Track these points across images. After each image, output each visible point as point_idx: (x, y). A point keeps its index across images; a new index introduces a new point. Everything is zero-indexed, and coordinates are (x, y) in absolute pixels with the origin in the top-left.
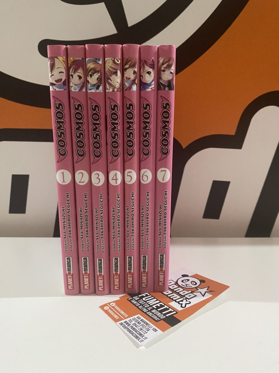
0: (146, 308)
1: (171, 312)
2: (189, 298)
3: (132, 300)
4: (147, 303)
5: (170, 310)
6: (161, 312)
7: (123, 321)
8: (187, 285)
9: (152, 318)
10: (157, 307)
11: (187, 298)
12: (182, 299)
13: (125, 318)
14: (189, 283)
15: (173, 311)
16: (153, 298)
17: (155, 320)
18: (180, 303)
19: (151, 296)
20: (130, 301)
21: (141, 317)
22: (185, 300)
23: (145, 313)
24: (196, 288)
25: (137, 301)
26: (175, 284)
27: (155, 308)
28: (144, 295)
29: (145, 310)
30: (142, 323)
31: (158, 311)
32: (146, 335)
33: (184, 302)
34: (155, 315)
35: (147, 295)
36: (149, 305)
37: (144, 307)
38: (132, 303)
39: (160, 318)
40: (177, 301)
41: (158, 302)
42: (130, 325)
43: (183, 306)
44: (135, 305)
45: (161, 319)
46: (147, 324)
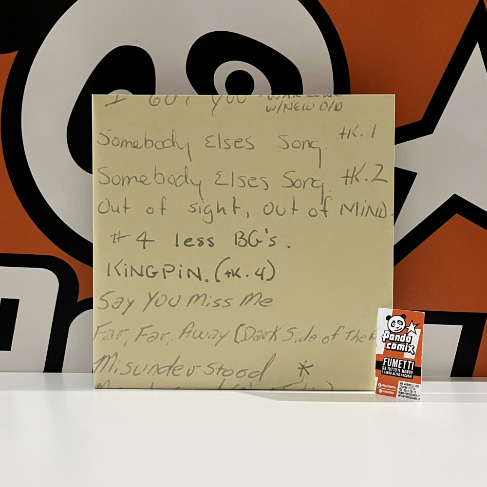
0: (397, 372)
1: (411, 364)
2: (409, 342)
3: (384, 372)
4: (393, 367)
5: (410, 362)
6: (406, 368)
7: (398, 393)
8: (398, 328)
9: (407, 378)
10: (401, 366)
11: (409, 343)
12: (407, 346)
13: (397, 389)
14: (397, 325)
15: (411, 362)
16: (391, 359)
17: (409, 378)
18: (409, 351)
19: (389, 359)
20: (383, 374)
21: (402, 382)
22: (409, 346)
23: (400, 377)
24: (405, 327)
25: (387, 370)
26: (390, 334)
27: (401, 367)
28: (385, 362)
29: (398, 374)
30: (407, 386)
31: (405, 369)
32: (417, 393)
33: (410, 349)
34: (406, 374)
35: (387, 360)
36: (395, 368)
37: (394, 372)
38: (385, 374)
39: (410, 374)
40: (406, 350)
41: (397, 360)
42: (403, 393)
43: (413, 353)
44: (390, 375)
45: (413, 375)
46: (410, 385)
